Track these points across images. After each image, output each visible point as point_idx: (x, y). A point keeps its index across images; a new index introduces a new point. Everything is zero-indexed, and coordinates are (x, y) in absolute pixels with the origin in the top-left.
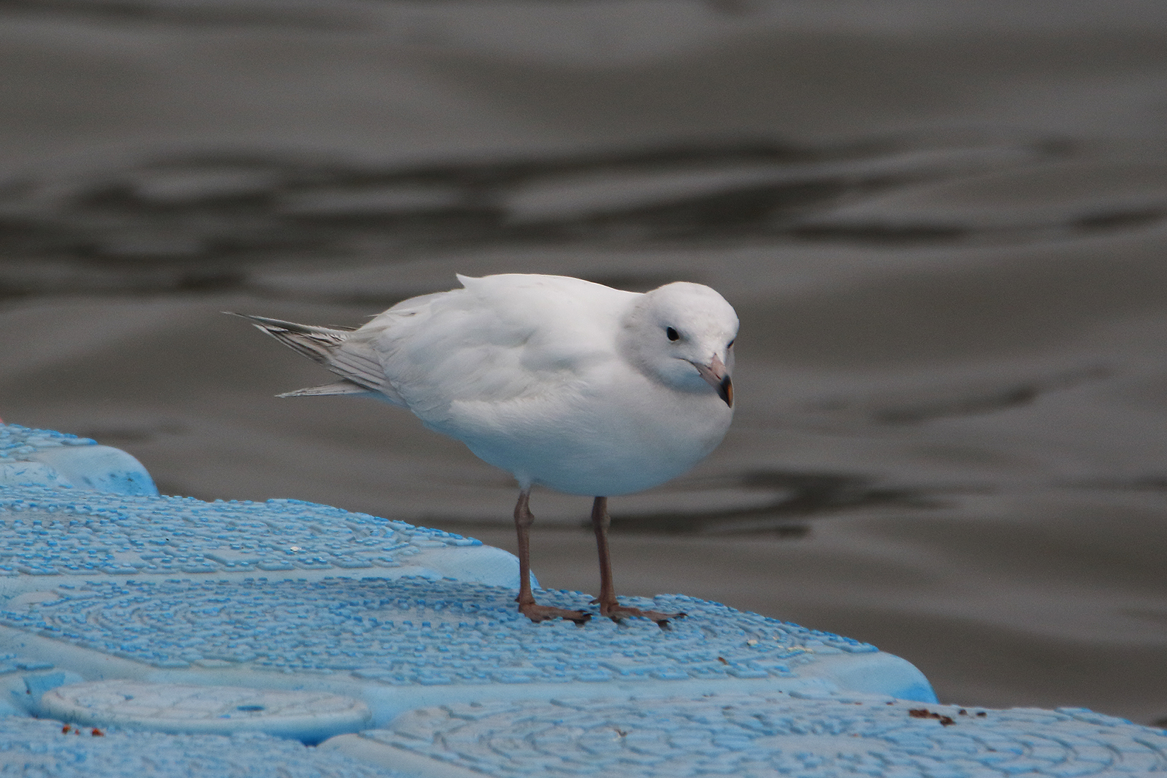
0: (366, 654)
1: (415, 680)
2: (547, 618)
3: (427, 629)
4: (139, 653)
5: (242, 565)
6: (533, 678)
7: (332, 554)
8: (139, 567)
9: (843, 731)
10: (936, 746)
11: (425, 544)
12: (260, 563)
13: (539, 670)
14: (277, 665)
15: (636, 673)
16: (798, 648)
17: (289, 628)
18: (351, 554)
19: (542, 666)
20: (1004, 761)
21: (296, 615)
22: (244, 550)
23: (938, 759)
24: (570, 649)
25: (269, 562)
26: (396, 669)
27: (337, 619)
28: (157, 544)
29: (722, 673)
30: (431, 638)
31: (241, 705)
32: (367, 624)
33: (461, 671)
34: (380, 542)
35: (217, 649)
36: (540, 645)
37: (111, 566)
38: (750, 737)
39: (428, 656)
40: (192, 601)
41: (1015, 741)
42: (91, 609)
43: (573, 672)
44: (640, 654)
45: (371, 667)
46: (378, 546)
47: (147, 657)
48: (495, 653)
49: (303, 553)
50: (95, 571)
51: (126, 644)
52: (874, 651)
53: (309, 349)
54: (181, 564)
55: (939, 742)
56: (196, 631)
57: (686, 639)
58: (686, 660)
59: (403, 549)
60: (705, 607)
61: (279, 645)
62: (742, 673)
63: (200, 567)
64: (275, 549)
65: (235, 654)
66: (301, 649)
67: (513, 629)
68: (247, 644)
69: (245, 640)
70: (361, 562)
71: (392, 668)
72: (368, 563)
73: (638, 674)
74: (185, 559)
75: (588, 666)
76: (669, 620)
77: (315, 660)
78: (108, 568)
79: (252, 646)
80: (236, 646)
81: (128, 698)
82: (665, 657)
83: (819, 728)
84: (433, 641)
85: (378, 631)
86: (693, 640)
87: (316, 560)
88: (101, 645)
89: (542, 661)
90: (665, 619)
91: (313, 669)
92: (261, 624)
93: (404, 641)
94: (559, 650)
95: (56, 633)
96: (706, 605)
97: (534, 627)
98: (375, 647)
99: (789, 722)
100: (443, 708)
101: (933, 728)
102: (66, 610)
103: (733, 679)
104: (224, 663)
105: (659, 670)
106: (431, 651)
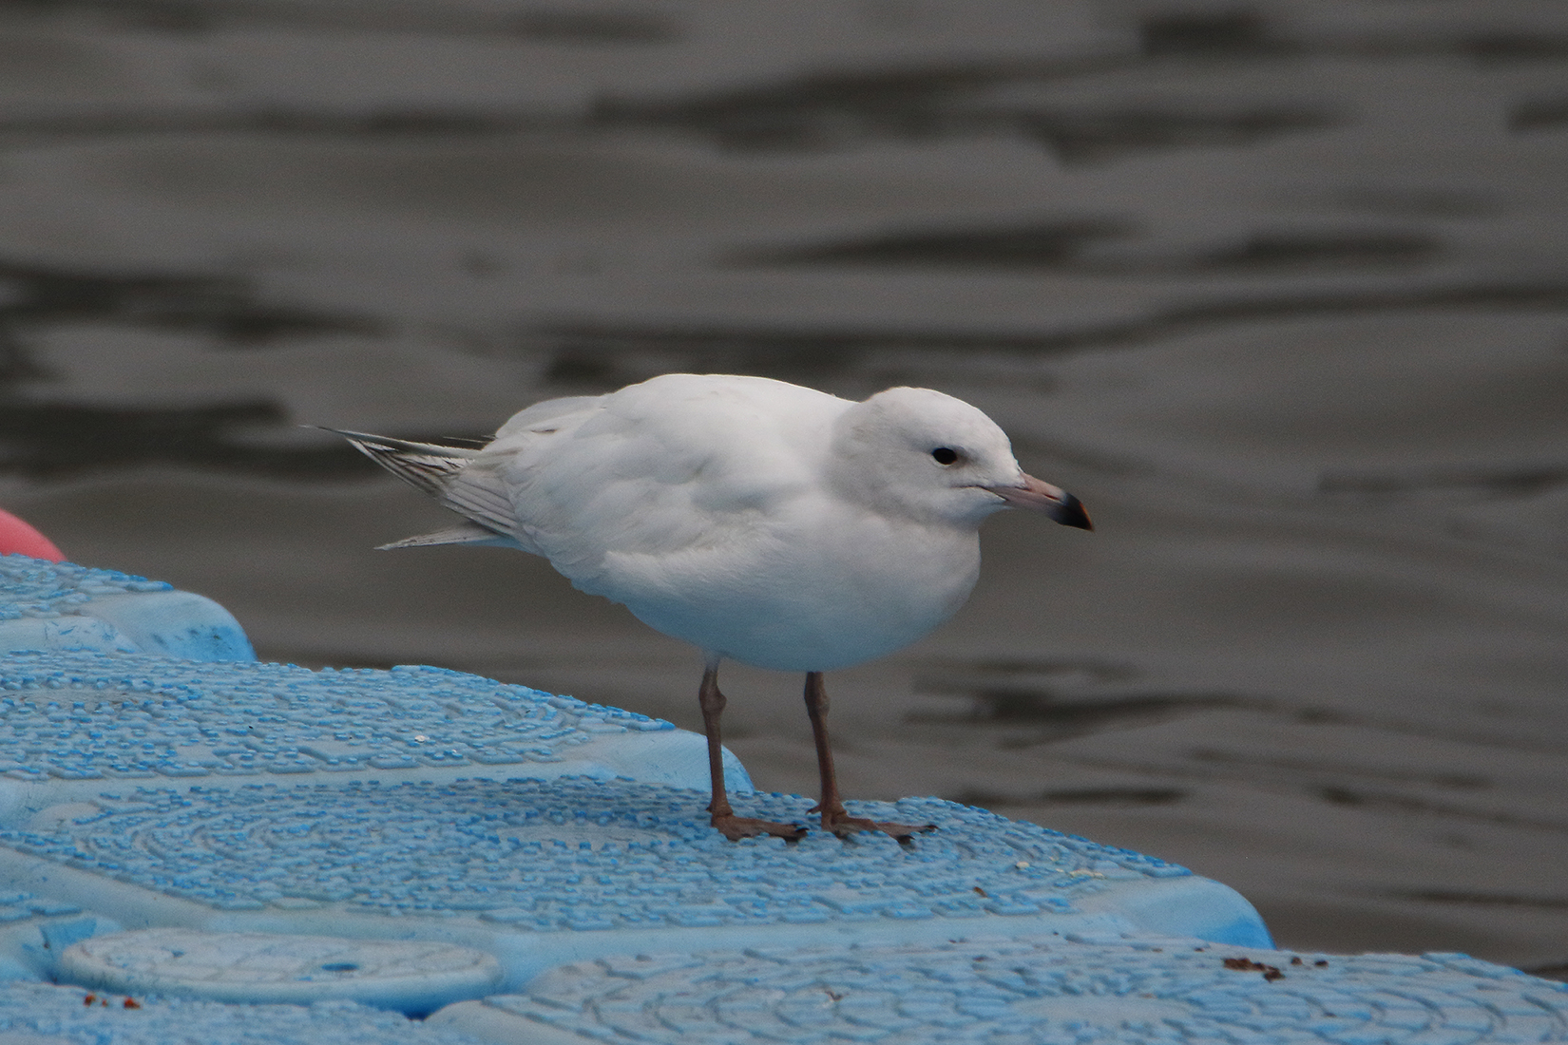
0: (501, 888)
1: (563, 924)
2: (747, 834)
3: (585, 852)
4: (197, 890)
5: (349, 762)
6: (723, 920)
7: (469, 744)
8: (210, 766)
9: (1133, 989)
10: (1255, 1009)
11: (597, 728)
12: (373, 758)
13: (731, 909)
14: (382, 906)
15: (861, 910)
16: (1084, 872)
17: (401, 853)
18: (496, 744)
19: (736, 902)
20: (1344, 1029)
21: (412, 835)
22: (352, 741)
23: (1256, 1028)
24: (775, 878)
25: (385, 758)
26: (540, 910)
27: (466, 839)
28: (236, 733)
29: (977, 908)
30: (590, 864)
31: (328, 962)
32: (506, 846)
33: (626, 911)
34: (538, 727)
35: (302, 883)
36: (735, 873)
37: (171, 765)
38: (1007, 1000)
39: (584, 891)
40: (275, 815)
41: (1363, 1001)
42: (138, 828)
43: (777, 910)
44: (868, 884)
45: (506, 906)
46: (535, 733)
47: (207, 896)
48: (673, 885)
49: (431, 744)
50: (151, 773)
51: (180, 877)
52: (1185, 874)
54: (267, 761)
55: (1261, 1004)
56: (276, 858)
57: (934, 862)
58: (930, 892)
59: (568, 737)
60: (964, 815)
61: (385, 877)
62: (1005, 909)
63: (292, 765)
64: (394, 738)
65: (325, 890)
66: (414, 882)
67: (702, 850)
68: (343, 876)
69: (340, 870)
70: (508, 756)
71: (534, 908)
72: (518, 756)
73: (864, 912)
74: (273, 754)
75: (798, 901)
76: (913, 835)
77: (432, 898)
78: (169, 769)
79: (349, 879)
80: (328, 879)
81: (177, 954)
82: (903, 888)
83: (1100, 987)
84: (593, 869)
85: (520, 856)
86: (942, 862)
87: (447, 754)
88: (148, 878)
89: (736, 896)
90: (908, 833)
91: (429, 911)
92: (363, 847)
93: (553, 869)
94: (760, 879)
95: (89, 863)
96: (966, 812)
97: (729, 848)
98: (514, 878)
100: (599, 962)
101: (1254, 984)
102: (105, 829)
103: (993, 917)
104: (311, 903)
105: (893, 906)
106: (589, 884)
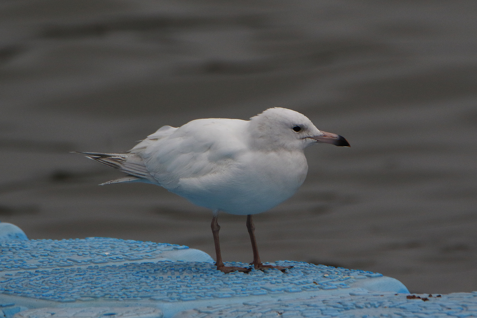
0: (154, 291)
1: (180, 299)
2: (232, 271)
3: (179, 279)
4: (51, 297)
5: (85, 262)
6: (232, 296)
7: (123, 255)
8: (38, 266)
9: (380, 306)
10: (423, 309)
11: (163, 249)
12: (92, 260)
13: (234, 292)
14: (116, 298)
15: (278, 290)
16: (347, 277)
17: (116, 283)
18: (132, 255)
19: (235, 290)
20: (456, 312)
21: (118, 278)
22: (84, 256)
23: (426, 314)
24: (246, 283)
25: (96, 260)
26: (169, 296)
27: (137, 278)
28: (44, 256)
29: (316, 288)
31: (105, 313)
32: (152, 279)
33: (200, 294)
34: (144, 250)
35: (86, 293)
36: (232, 282)
37: (26, 266)
38: (339, 311)
39: (183, 290)
40: (69, 276)
41: (458, 305)
42: (23, 282)
43: (249, 292)
44: (278, 283)
45: (158, 295)
47: (55, 298)
48: (212, 286)
49: (111, 255)
50: (19, 268)
51: (44, 294)
52: (381, 276)
53: (111, 163)
54: (57, 263)
55: (425, 307)
56: (75, 287)
57: (296, 276)
58: (299, 284)
59: (155, 252)
60: (299, 264)
61: (114, 290)
62: (326, 287)
63: (66, 264)
64: (98, 255)
65: (95, 294)
66: (124, 290)
67: (218, 276)
68: (99, 290)
69: (98, 289)
70: (138, 257)
71: (167, 295)
72: (141, 257)
73: (279, 291)
74: (58, 261)
75: (256, 289)
76: (286, 269)
77: (132, 294)
78: (24, 267)
79: (102, 291)
80: (95, 291)
81: (52, 314)
82: (289, 283)
83: (369, 306)
84: (183, 283)
85: (157, 281)
86: (299, 276)
87: (117, 258)
88: (33, 295)
89: (235, 288)
90: (284, 269)
91: (132, 298)
92: (103, 282)
93: (170, 284)
94: (241, 283)
95: (11, 292)
96: (299, 263)
97: (227, 275)
98: (158, 287)
99: (355, 304)
100: (195, 309)
101: (421, 302)
102: (12, 283)
103: (322, 291)
104: (91, 299)
105: (288, 288)
106: (184, 288)
